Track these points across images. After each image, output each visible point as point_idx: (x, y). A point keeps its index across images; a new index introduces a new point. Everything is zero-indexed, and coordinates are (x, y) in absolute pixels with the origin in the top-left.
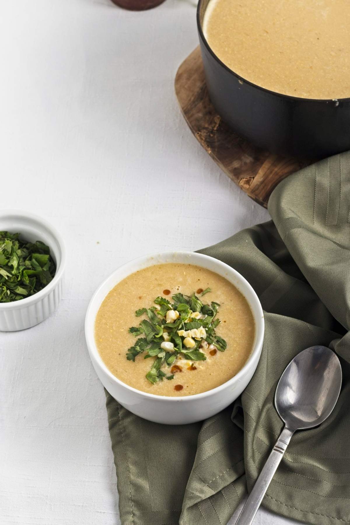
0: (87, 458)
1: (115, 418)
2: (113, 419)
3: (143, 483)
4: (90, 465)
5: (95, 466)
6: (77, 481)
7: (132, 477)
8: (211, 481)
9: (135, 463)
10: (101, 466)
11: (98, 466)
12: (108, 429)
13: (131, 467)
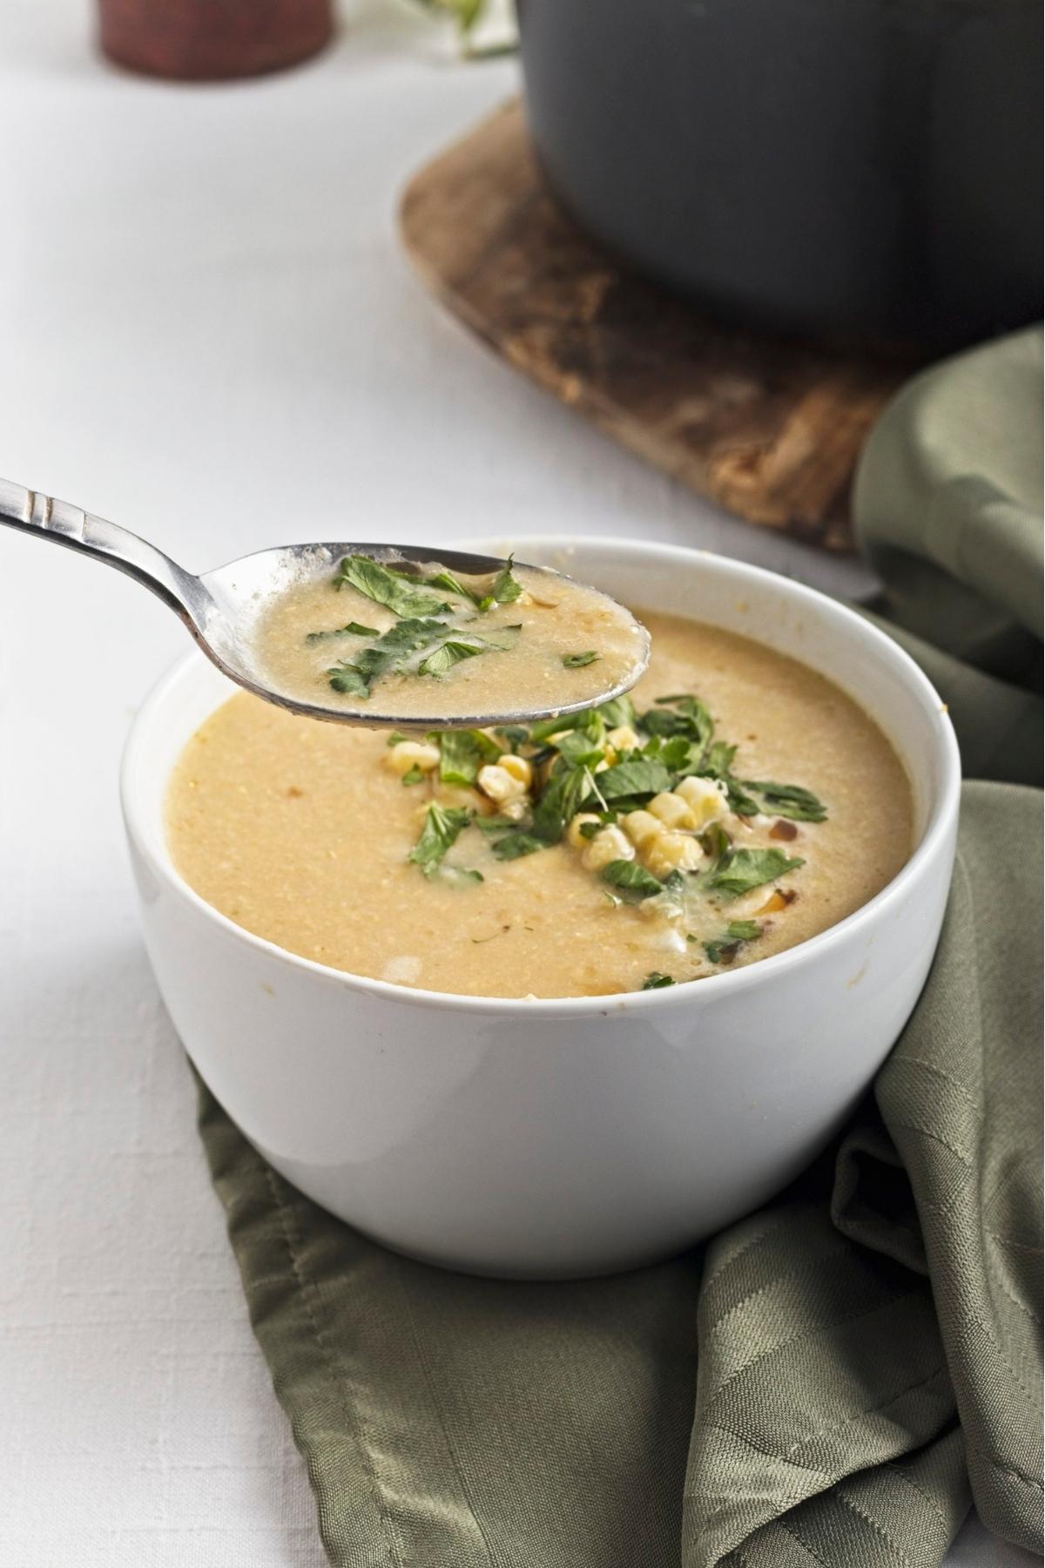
0: (154, 1441)
1: (275, 1279)
2: (265, 1280)
3: (445, 1511)
4: (173, 1468)
5: (198, 1469)
6: (113, 1532)
7: (388, 1493)
8: (796, 1446)
9: (396, 1444)
10: (226, 1467)
11: (215, 1467)
12: (248, 1325)
13: (375, 1455)
